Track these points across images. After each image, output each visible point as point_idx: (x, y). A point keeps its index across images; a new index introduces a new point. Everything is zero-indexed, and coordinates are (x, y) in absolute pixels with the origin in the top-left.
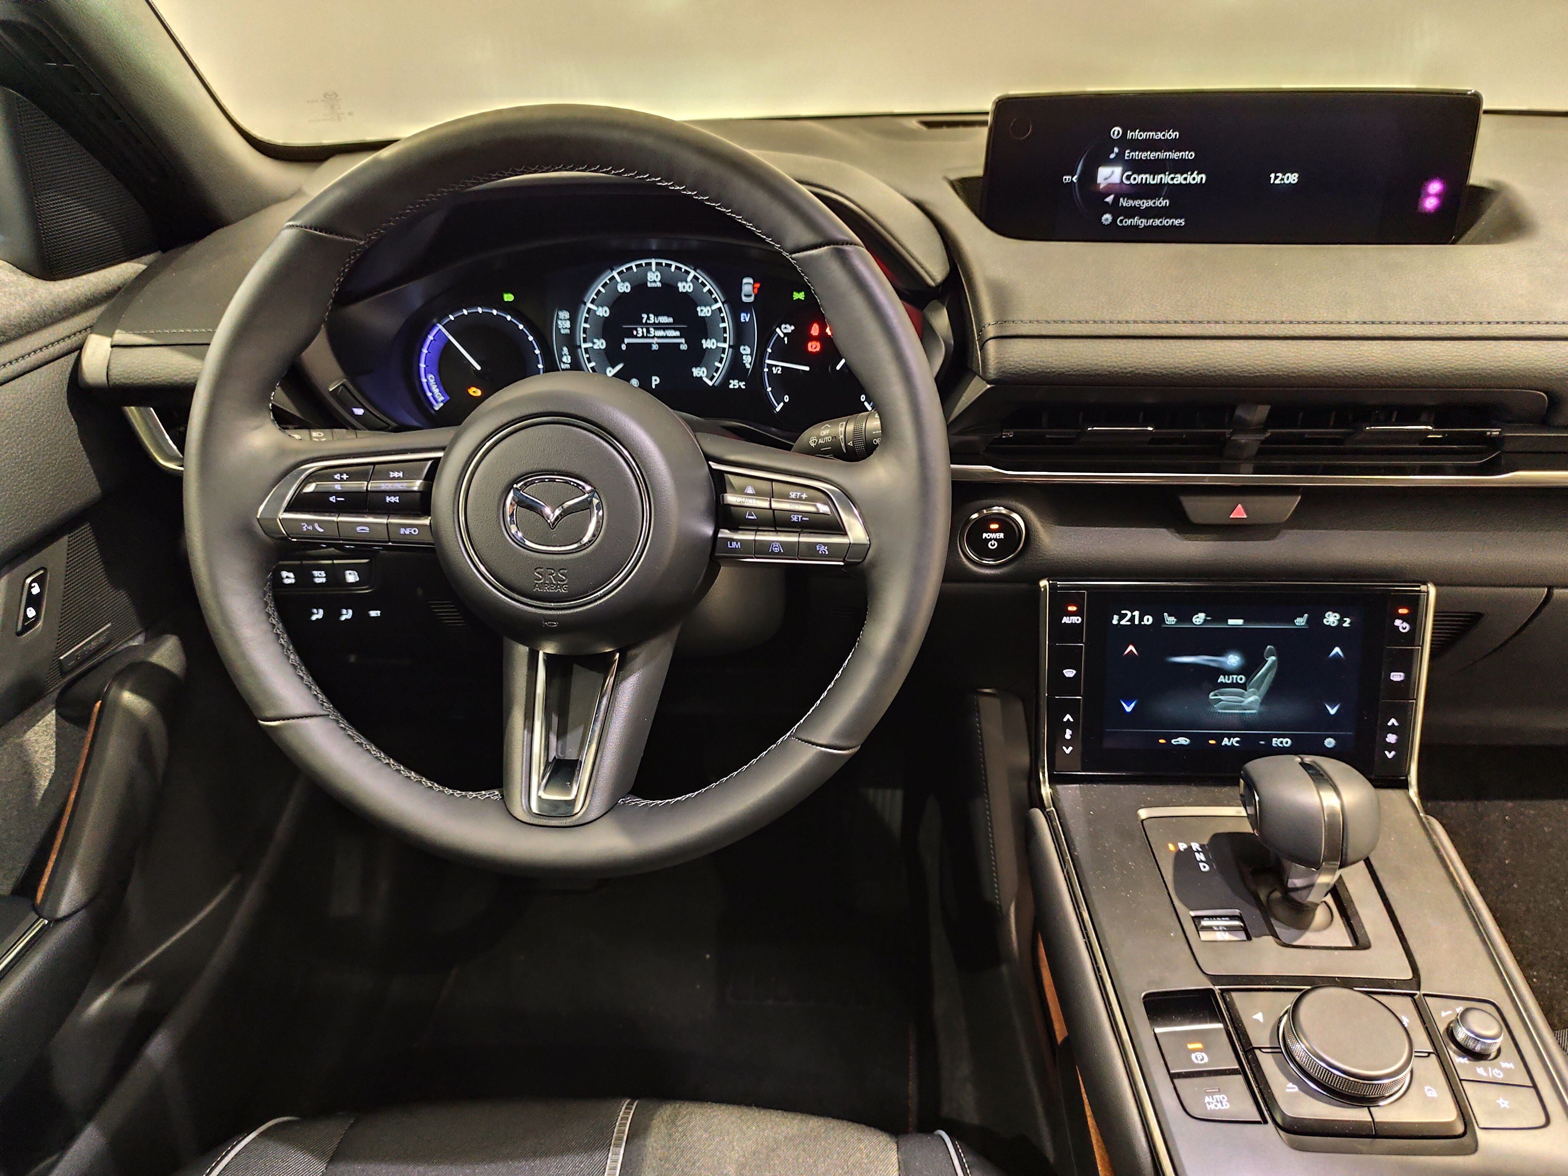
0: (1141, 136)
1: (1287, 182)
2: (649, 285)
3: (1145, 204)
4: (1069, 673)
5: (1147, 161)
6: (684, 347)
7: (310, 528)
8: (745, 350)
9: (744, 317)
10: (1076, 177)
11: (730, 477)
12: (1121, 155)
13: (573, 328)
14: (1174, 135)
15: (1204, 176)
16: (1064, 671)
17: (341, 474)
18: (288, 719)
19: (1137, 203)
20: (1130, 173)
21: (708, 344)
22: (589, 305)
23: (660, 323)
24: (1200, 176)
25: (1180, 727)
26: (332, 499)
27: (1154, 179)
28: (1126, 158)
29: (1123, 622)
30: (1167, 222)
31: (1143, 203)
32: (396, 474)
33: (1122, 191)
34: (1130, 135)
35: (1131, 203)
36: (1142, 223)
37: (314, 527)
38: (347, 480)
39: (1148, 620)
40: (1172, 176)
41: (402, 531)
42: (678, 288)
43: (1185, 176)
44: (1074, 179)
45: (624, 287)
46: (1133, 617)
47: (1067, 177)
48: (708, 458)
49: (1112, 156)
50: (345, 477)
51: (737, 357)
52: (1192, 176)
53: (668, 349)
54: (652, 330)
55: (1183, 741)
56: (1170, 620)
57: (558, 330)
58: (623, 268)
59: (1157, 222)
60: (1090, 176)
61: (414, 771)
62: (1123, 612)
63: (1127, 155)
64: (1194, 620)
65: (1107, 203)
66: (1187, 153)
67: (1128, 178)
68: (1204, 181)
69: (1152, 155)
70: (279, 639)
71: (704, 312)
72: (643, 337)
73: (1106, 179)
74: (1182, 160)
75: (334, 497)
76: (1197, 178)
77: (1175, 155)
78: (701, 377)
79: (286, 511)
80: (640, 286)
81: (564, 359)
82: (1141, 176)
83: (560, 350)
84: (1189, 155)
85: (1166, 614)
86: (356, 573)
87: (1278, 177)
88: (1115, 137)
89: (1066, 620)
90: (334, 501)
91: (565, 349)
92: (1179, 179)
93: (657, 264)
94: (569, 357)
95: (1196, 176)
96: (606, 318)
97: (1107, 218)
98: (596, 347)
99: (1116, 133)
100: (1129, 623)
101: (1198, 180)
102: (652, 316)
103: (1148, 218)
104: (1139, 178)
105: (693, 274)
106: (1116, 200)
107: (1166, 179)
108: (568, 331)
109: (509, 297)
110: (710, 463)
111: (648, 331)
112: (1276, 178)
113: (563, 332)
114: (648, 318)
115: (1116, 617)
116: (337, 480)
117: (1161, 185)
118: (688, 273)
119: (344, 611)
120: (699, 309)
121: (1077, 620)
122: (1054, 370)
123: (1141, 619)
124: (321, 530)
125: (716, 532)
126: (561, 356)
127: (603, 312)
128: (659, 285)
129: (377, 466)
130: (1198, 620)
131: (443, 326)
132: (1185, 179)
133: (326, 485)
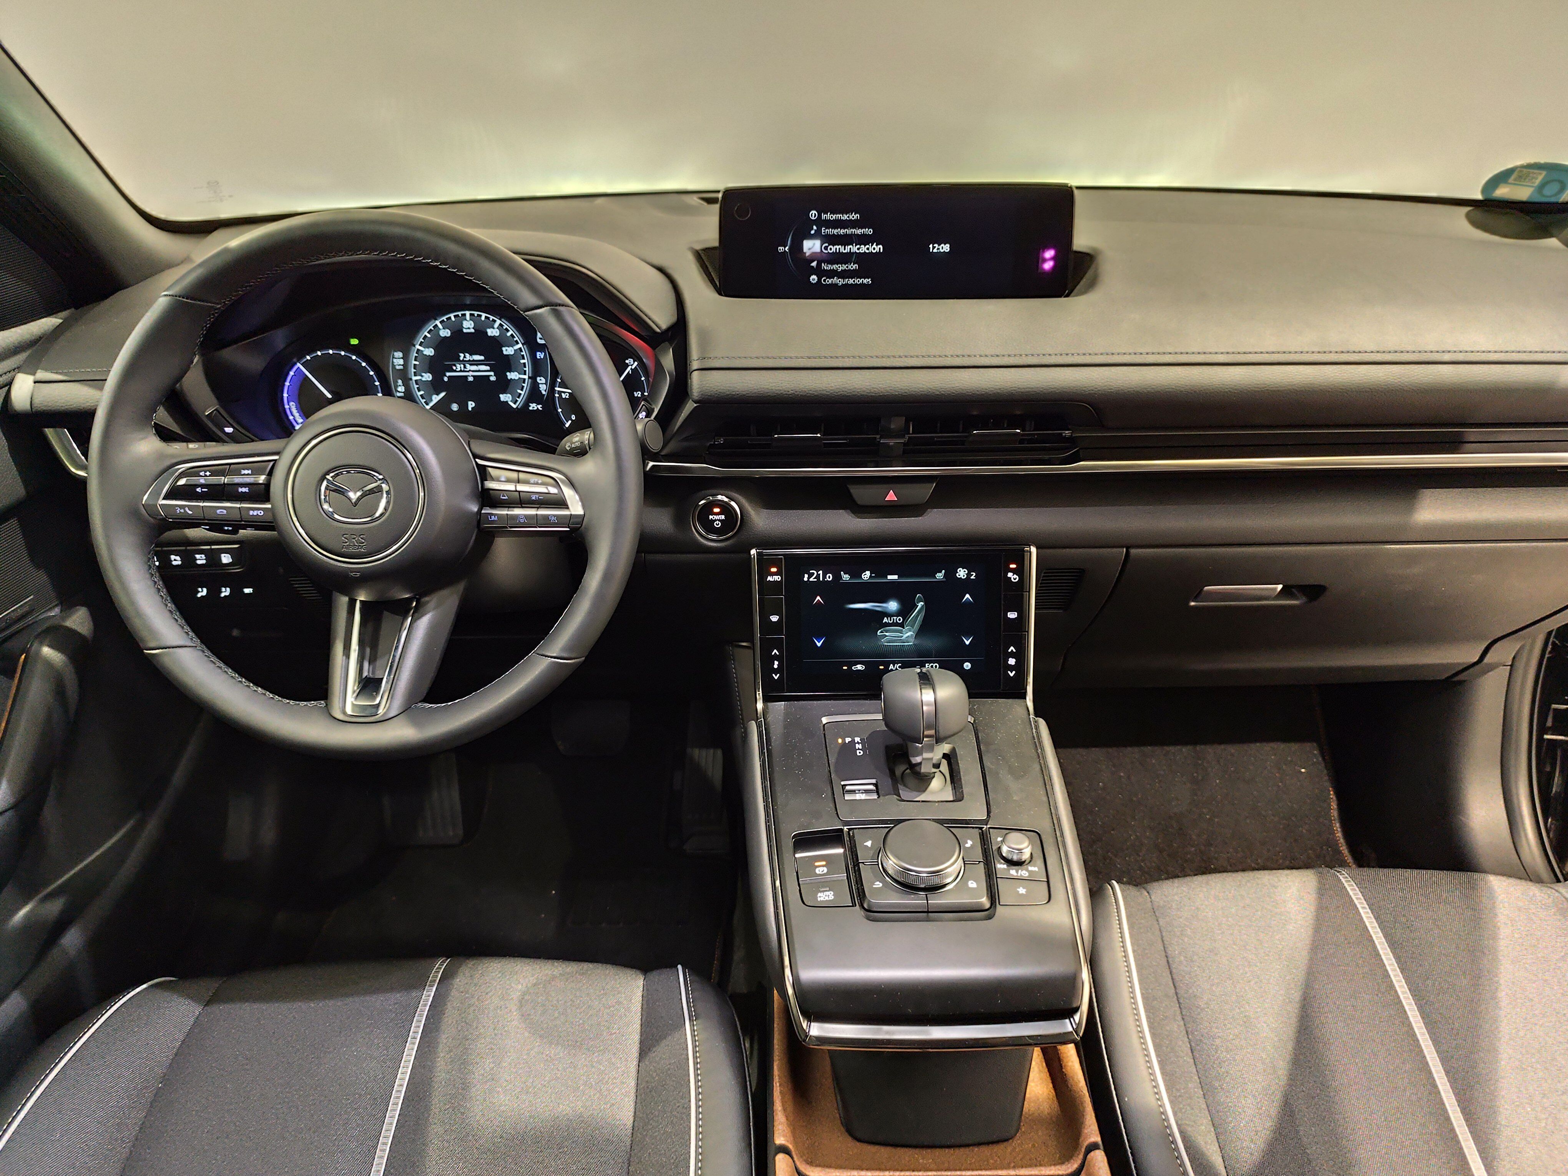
0: (832, 217)
1: (942, 251)
2: (465, 331)
3: (841, 268)
4: (774, 618)
5: (839, 236)
6: (493, 378)
7: (182, 511)
8: (541, 380)
9: (540, 355)
10: (787, 248)
11: (490, 469)
12: (818, 231)
13: (405, 365)
14: (855, 216)
15: (881, 246)
16: (771, 617)
17: (205, 472)
18: (166, 648)
19: (835, 267)
20: (827, 245)
21: (512, 376)
22: (418, 347)
23: (474, 361)
24: (879, 246)
25: (857, 656)
26: (199, 490)
27: (845, 249)
28: (823, 234)
29: (811, 579)
30: (859, 281)
31: (839, 267)
32: (246, 472)
33: (822, 258)
34: (823, 216)
35: (830, 267)
36: (840, 282)
37: (185, 510)
38: (210, 476)
39: (829, 577)
40: (858, 246)
41: (251, 513)
42: (487, 332)
43: (867, 246)
44: (786, 249)
45: (445, 333)
46: (818, 575)
47: (781, 248)
48: (475, 456)
49: (813, 232)
50: (208, 473)
51: (535, 386)
52: (873, 247)
53: (481, 380)
54: (468, 366)
55: (859, 667)
56: (846, 577)
57: (394, 366)
58: (444, 318)
59: (851, 281)
60: (797, 247)
61: (261, 687)
62: (811, 571)
63: (823, 231)
64: (863, 577)
65: (813, 267)
66: (867, 230)
67: (826, 248)
68: (881, 251)
69: (842, 232)
70: (159, 592)
71: (508, 351)
72: (461, 371)
73: (809, 249)
74: (864, 235)
75: (200, 488)
76: (877, 248)
77: (859, 231)
78: (507, 402)
79: (164, 499)
80: (458, 332)
81: (399, 389)
82: (835, 247)
83: (396, 382)
84: (869, 231)
85: (842, 572)
86: (230, 556)
87: (935, 247)
88: (813, 218)
89: (770, 578)
90: (200, 491)
91: (400, 382)
92: (863, 249)
93: (471, 315)
94: (403, 387)
95: (876, 247)
96: (432, 356)
97: (814, 278)
98: (424, 379)
99: (813, 215)
100: (816, 580)
101: (877, 249)
102: (467, 355)
103: (843, 278)
104: (833, 249)
105: (498, 322)
106: (819, 265)
107: (854, 249)
108: (401, 367)
109: (354, 342)
110: (477, 460)
111: (465, 367)
112: (934, 248)
113: (398, 367)
114: (465, 357)
115: (806, 576)
116: (202, 476)
117: (850, 254)
118: (494, 321)
119: (223, 589)
120: (504, 349)
121: (777, 578)
122: (738, 393)
123: (824, 577)
124: (191, 513)
125: (481, 509)
126: (396, 386)
127: (429, 352)
128: (473, 331)
129: (232, 466)
130: (865, 576)
131: (302, 364)
132: (868, 249)
133: (194, 480)
